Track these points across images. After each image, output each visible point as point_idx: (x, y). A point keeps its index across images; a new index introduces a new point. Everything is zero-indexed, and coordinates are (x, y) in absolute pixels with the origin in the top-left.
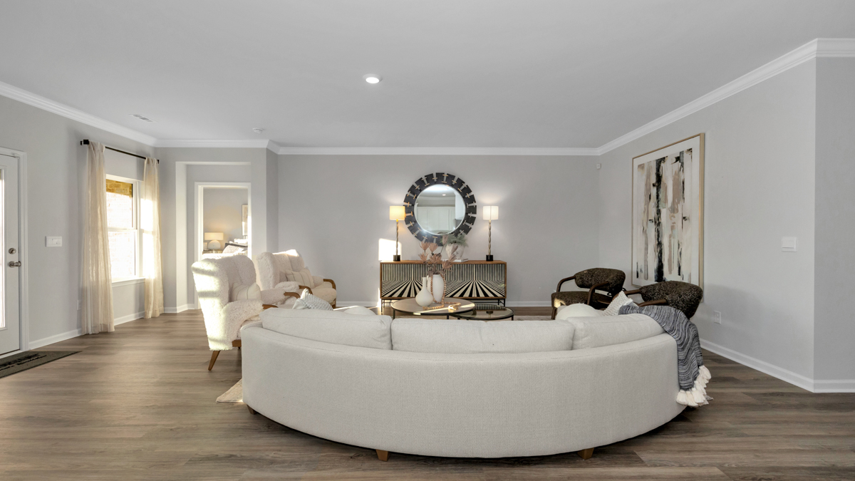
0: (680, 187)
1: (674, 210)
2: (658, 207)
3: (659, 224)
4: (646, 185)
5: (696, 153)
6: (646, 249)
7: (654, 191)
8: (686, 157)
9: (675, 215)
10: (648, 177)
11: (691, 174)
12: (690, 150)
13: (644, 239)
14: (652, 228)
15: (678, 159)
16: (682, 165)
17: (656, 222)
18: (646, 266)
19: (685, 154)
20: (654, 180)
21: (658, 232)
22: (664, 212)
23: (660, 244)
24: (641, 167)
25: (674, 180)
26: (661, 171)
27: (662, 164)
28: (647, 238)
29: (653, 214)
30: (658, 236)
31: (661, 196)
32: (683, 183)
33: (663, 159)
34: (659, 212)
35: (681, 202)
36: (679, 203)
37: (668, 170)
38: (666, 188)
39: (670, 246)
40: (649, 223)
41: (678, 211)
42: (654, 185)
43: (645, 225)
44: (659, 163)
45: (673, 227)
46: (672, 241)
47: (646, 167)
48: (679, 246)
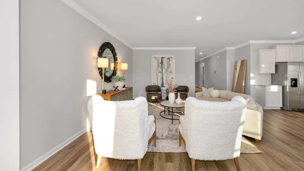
0: (169, 65)
1: (167, 70)
3: (162, 73)
4: (157, 63)
5: (174, 58)
6: (158, 79)
7: (160, 65)
8: (171, 59)
10: (158, 61)
11: (173, 63)
12: (172, 57)
13: (156, 77)
14: (160, 75)
15: (168, 59)
16: (170, 60)
18: (158, 84)
19: (170, 58)
21: (162, 75)
22: (164, 70)
23: (162, 78)
24: (155, 58)
25: (167, 63)
27: (163, 59)
28: (158, 76)
29: (160, 70)
31: (163, 66)
32: (170, 64)
33: (164, 58)
34: (162, 70)
36: (169, 68)
37: (165, 61)
38: (165, 65)
39: (166, 78)
40: (158, 72)
41: (168, 70)
42: (160, 63)
43: (157, 73)
44: (162, 58)
45: (167, 74)
46: (167, 77)
47: (157, 58)
48: (169, 78)
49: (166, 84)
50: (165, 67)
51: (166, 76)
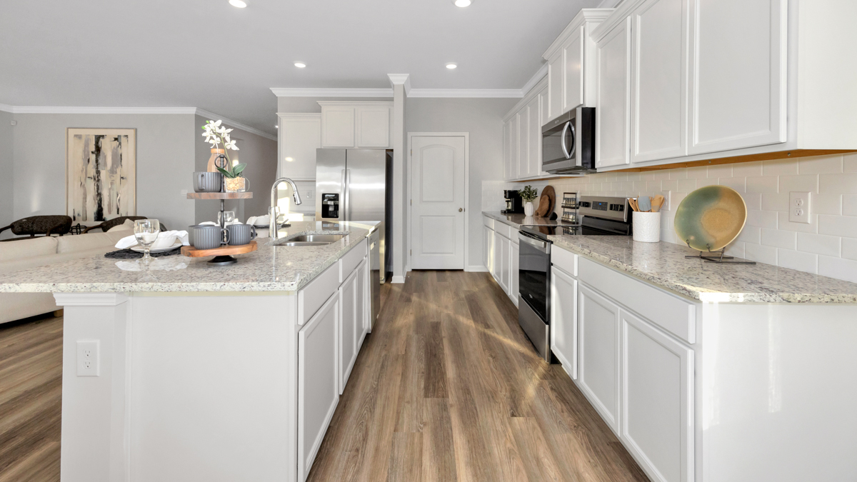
0: (118, 159)
1: (113, 172)
2: (97, 168)
3: (98, 180)
4: (84, 151)
5: (131, 138)
6: (85, 198)
7: (93, 157)
8: (123, 140)
9: (114, 175)
10: (87, 145)
11: (127, 150)
12: (127, 136)
13: (81, 191)
14: (91, 185)
15: (116, 139)
16: (120, 144)
17: (95, 179)
18: (85, 211)
19: (122, 138)
20: (93, 149)
21: (98, 186)
22: (103, 172)
23: (99, 194)
24: (78, 137)
25: (113, 152)
26: (100, 143)
27: (101, 140)
28: (85, 190)
29: (92, 172)
30: (98, 189)
31: (100, 161)
32: (121, 155)
33: (102, 136)
34: (98, 172)
35: (120, 168)
36: (117, 167)
37: (107, 146)
38: (105, 157)
39: (110, 196)
40: (88, 179)
41: (116, 173)
42: (92, 153)
43: (83, 181)
44: (98, 138)
45: (112, 184)
46: (112, 192)
47: (84, 138)
48: (118, 195)
49: (110, 212)
50: (105, 164)
51: (110, 189)
